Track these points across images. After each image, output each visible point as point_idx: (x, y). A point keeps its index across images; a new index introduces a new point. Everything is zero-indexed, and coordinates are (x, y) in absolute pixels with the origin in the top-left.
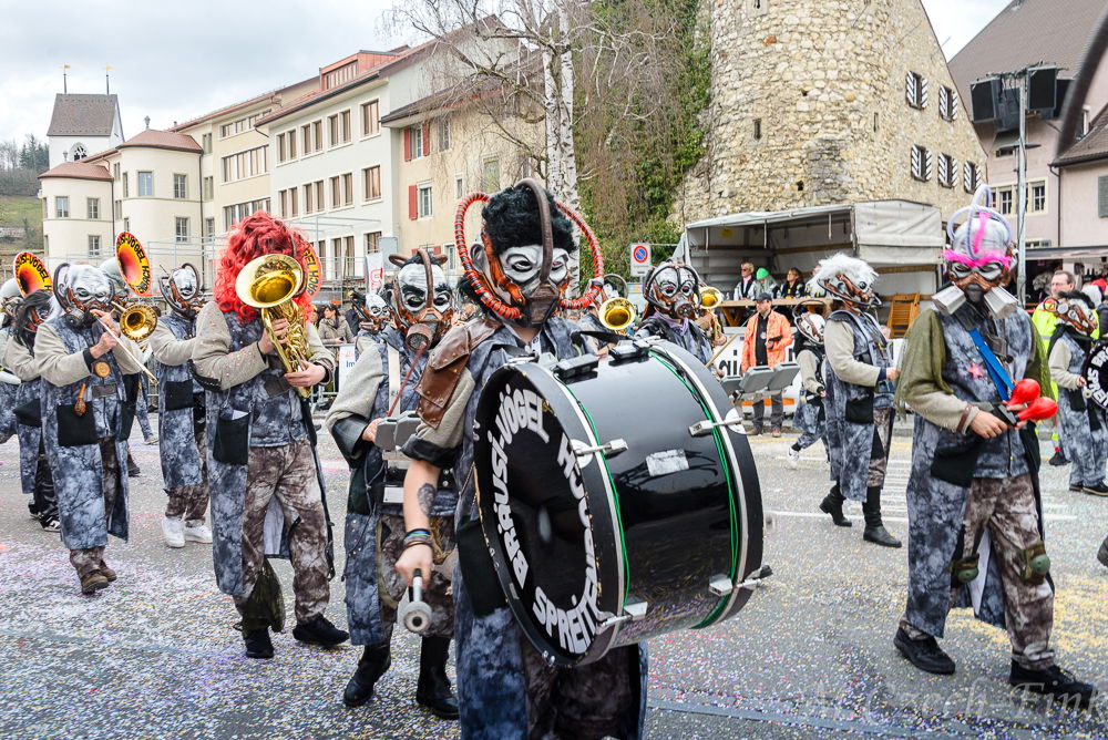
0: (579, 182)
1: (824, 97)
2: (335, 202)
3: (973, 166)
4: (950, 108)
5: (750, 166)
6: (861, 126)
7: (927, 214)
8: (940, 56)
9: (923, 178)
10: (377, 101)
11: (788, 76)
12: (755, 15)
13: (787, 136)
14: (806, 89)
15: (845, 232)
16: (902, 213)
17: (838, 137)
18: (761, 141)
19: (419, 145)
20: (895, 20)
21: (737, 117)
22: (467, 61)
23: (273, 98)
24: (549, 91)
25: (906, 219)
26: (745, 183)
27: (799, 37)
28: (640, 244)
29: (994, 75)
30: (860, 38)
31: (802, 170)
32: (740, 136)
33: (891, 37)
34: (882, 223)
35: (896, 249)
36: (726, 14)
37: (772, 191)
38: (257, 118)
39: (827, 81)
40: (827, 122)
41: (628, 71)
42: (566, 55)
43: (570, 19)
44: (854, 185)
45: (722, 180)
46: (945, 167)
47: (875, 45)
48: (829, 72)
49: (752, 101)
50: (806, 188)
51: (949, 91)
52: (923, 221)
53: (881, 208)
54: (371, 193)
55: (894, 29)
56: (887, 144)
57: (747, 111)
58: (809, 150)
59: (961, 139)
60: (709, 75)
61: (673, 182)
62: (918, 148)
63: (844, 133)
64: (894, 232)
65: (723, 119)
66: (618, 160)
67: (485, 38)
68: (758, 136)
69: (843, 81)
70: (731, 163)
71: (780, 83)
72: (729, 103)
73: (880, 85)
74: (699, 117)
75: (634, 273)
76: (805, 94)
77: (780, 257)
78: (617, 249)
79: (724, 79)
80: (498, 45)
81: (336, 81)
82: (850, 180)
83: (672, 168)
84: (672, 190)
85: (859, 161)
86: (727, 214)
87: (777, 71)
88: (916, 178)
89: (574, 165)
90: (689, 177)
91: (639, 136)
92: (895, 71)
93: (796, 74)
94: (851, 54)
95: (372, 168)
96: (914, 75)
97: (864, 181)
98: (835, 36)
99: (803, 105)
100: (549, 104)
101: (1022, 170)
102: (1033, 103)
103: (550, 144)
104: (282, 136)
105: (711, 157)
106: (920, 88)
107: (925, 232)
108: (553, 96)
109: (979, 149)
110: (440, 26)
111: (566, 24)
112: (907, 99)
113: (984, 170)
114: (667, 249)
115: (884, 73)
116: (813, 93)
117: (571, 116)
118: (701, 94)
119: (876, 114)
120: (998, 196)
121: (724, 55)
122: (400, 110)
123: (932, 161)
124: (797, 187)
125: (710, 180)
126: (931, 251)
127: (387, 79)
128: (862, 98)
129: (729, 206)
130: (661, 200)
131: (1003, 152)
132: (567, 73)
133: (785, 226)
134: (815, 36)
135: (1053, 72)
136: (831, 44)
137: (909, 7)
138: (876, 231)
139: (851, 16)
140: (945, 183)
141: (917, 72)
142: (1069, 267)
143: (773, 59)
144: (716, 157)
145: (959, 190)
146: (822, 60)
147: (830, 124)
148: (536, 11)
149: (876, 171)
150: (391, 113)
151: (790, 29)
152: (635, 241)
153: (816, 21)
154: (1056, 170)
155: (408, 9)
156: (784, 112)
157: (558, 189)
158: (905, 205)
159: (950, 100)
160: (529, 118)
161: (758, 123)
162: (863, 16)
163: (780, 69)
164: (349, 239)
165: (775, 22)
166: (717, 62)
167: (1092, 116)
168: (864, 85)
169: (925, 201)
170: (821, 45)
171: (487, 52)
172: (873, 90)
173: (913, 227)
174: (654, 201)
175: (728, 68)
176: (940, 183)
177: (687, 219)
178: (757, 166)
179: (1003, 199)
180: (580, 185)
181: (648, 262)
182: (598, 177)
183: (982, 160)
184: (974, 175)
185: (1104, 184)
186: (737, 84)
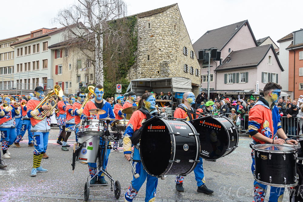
0: (104, 67)
1: (164, 51)
2: (34, 68)
4: (193, 56)
5: (146, 66)
6: (173, 59)
7: (188, 81)
8: (191, 43)
9: (187, 72)
10: (47, 42)
11: (156, 45)
12: (148, 29)
13: (156, 60)
14: (160, 48)
15: (169, 84)
16: (183, 81)
17: (168, 61)
19: (59, 55)
20: (181, 34)
21: (143, 54)
22: (75, 34)
23: (16, 38)
24: (96, 44)
25: (184, 82)
26: (145, 71)
27: (159, 36)
28: (119, 84)
29: (203, 49)
30: (173, 38)
31: (159, 68)
32: (144, 59)
33: (180, 38)
34: (178, 82)
35: (181, 89)
36: (142, 28)
37: (152, 73)
38: (11, 43)
39: (165, 47)
41: (117, 40)
42: (101, 35)
43: (103, 26)
44: (171, 73)
45: (139, 69)
46: (191, 70)
47: (176, 40)
48: (166, 45)
50: (160, 73)
51: (193, 52)
52: (187, 83)
53: (178, 79)
54: (45, 66)
55: (181, 36)
56: (179, 63)
57: (146, 53)
58: (161, 64)
59: (195, 64)
60: (137, 43)
61: (127, 69)
62: (186, 65)
63: (169, 60)
64: (181, 85)
65: (140, 54)
66: (114, 63)
67: (80, 28)
68: (149, 59)
69: (169, 47)
70: (142, 65)
71: (154, 47)
72: (142, 50)
73: (177, 49)
74: (134, 53)
75: (117, 92)
76: (160, 50)
77: (154, 89)
78: (112, 85)
79: (141, 44)
80: (83, 31)
81: (35, 36)
82: (170, 71)
83: (127, 66)
84: (127, 71)
85: (172, 67)
86: (141, 78)
87: (154, 44)
88: (185, 72)
89: (103, 63)
90: (131, 68)
91: (119, 57)
92: (181, 46)
93: (158, 45)
94: (171, 41)
95: (45, 60)
96: (185, 47)
97: (173, 72)
98: (167, 36)
99: (159, 53)
100: (96, 47)
101: (209, 72)
102: (212, 56)
103: (96, 57)
104: (18, 49)
105: (137, 64)
106: (186, 51)
107: (188, 85)
108: (97, 45)
109: (199, 66)
110: (67, 24)
111: (102, 27)
112: (183, 53)
113: (200, 71)
114: (125, 86)
115: (178, 46)
116: (162, 50)
117: (102, 50)
118: (135, 48)
119: (176, 56)
120: (203, 77)
121: (141, 38)
122: (54, 45)
123: (189, 68)
124: (157, 72)
125: (136, 69)
127: (50, 36)
128: (173, 52)
129: (141, 76)
130: (124, 73)
131: (204, 67)
132: (101, 39)
133: (155, 82)
134: (163, 36)
135: (216, 50)
136: (166, 38)
137: (184, 31)
138: (177, 84)
139: (171, 32)
140: (191, 73)
141: (186, 47)
143: (153, 41)
144: (138, 64)
145: (194, 75)
146: (164, 42)
147: (166, 58)
148: (94, 23)
149: (176, 70)
150: (51, 45)
151: (157, 34)
152: (118, 84)
153: (163, 32)
154: (215, 72)
155: (59, 19)
156: (155, 54)
157: (98, 69)
158: (183, 78)
159: (193, 54)
160: (91, 50)
161: (149, 56)
162: (174, 32)
163: (154, 43)
164: (38, 79)
165: (153, 32)
166: (139, 40)
167: (223, 60)
168: (174, 49)
169: (187, 78)
170: (164, 38)
171: (80, 32)
173: (185, 84)
174: (122, 73)
175: (142, 42)
176: (190, 73)
177: (130, 79)
178: (148, 66)
179: (204, 78)
180: (104, 68)
181: (121, 89)
182: (109, 66)
183: (199, 68)
184: (198, 72)
185: (226, 76)
186: (144, 46)
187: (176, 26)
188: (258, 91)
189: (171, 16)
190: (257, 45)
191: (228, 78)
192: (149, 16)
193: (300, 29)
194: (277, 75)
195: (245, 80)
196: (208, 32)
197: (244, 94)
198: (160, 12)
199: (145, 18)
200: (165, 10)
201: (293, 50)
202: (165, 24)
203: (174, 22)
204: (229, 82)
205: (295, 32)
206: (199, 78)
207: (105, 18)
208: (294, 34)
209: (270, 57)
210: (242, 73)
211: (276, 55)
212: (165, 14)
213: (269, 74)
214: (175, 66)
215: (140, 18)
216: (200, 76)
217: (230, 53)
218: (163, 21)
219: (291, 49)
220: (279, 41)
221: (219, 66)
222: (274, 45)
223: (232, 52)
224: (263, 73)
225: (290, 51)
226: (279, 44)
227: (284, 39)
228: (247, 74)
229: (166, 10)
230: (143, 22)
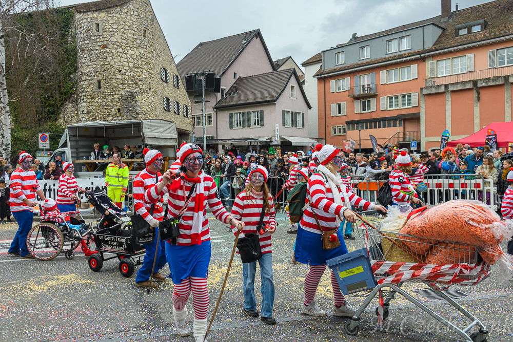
0: (10, 102)
1: (128, 74)
3: (186, 106)
4: (178, 83)
5: (96, 100)
6: (144, 87)
7: (170, 125)
8: (173, 62)
9: (168, 110)
11: (112, 63)
12: (96, 34)
13: (113, 89)
14: (120, 69)
15: (139, 131)
16: (161, 125)
17: (134, 91)
18: (101, 90)
20: (156, 46)
21: (89, 78)
25: (163, 127)
26: (94, 108)
27: (117, 47)
28: (43, 133)
29: (193, 73)
30: (142, 51)
31: (119, 104)
32: (91, 87)
33: (155, 52)
34: (154, 128)
35: (160, 139)
37: (106, 112)
39: (129, 67)
40: (129, 84)
41: (35, 52)
44: (142, 111)
45: (83, 105)
46: (177, 106)
47: (148, 55)
48: (130, 63)
49: (97, 72)
50: (121, 112)
51: (177, 76)
52: (169, 128)
53: (153, 122)
55: (155, 49)
56: (154, 95)
57: (94, 76)
58: (122, 96)
59: (181, 95)
60: (76, 58)
61: (59, 105)
62: (166, 98)
63: (136, 89)
64: (158, 132)
65: (83, 78)
66: (31, 93)
68: (100, 87)
69: (136, 68)
70: (87, 98)
71: (109, 66)
72: (86, 71)
73: (151, 71)
74: (72, 76)
75: (41, 147)
76: (120, 71)
77: (111, 141)
78: (30, 135)
79: (83, 61)
82: (140, 109)
83: (58, 98)
84: (58, 108)
85: (143, 101)
86: (86, 121)
88: (166, 110)
89: (7, 94)
90: (67, 103)
91: (41, 82)
92: (156, 66)
93: (116, 62)
94: (139, 57)
96: (164, 69)
97: (146, 110)
98: (132, 48)
99: (119, 76)
101: (204, 110)
102: (207, 85)
105: (78, 95)
106: (166, 74)
107: (170, 132)
109: (189, 100)
112: (161, 78)
113: (190, 108)
114: (57, 135)
115: (152, 66)
116: (124, 71)
117: (4, 70)
118: (72, 66)
119: (150, 83)
121: (83, 50)
123: (171, 104)
124: (117, 111)
125: (77, 105)
126: (172, 140)
128: (144, 76)
129: (87, 117)
130: (53, 113)
131: (196, 102)
133: (113, 128)
135: (213, 75)
136: (130, 52)
137: (161, 41)
138: (151, 132)
139: (138, 41)
140: (177, 112)
142: (220, 147)
143: (106, 55)
144: (80, 95)
145: (182, 116)
146: (127, 58)
147: (131, 85)
149: (150, 106)
151: (112, 43)
152: (41, 132)
153: (124, 41)
154: (215, 110)
156: (111, 78)
158: (162, 121)
159: (178, 80)
161: (99, 82)
162: (143, 42)
163: (109, 59)
165: (106, 39)
166: (80, 53)
167: (226, 91)
168: (144, 71)
169: (169, 120)
170: (126, 52)
172: (148, 73)
173: (166, 130)
174: (49, 113)
175: (85, 56)
176: (175, 112)
177: (67, 122)
178: (100, 100)
179: (197, 120)
180: (10, 104)
181: (48, 141)
182: (21, 100)
183: (190, 104)
184: (187, 110)
185: (231, 116)
186: (89, 64)
187: (147, 31)
188: (278, 140)
189: (136, 14)
190: (274, 69)
191: (236, 119)
192: (96, 11)
193: (330, 48)
194: (303, 114)
195: (260, 122)
196: (201, 44)
197: (259, 144)
198: (117, 6)
199: (89, 13)
200: (125, 3)
201: (323, 78)
202: (126, 27)
203: (141, 24)
204: (236, 125)
205: (324, 52)
206: (189, 121)
207: (6, 7)
208: (322, 54)
209: (292, 87)
210: (255, 112)
211: (300, 84)
212: (126, 10)
213: (292, 113)
214: (148, 101)
215: (78, 12)
216: (191, 116)
217: (235, 80)
218: (123, 22)
219: (320, 76)
220: (303, 65)
221: (221, 100)
222: (297, 70)
223: (239, 78)
224: (284, 112)
225: (318, 79)
226: (304, 68)
227: (311, 61)
228: (262, 112)
229: (127, 2)
230: (85, 20)
